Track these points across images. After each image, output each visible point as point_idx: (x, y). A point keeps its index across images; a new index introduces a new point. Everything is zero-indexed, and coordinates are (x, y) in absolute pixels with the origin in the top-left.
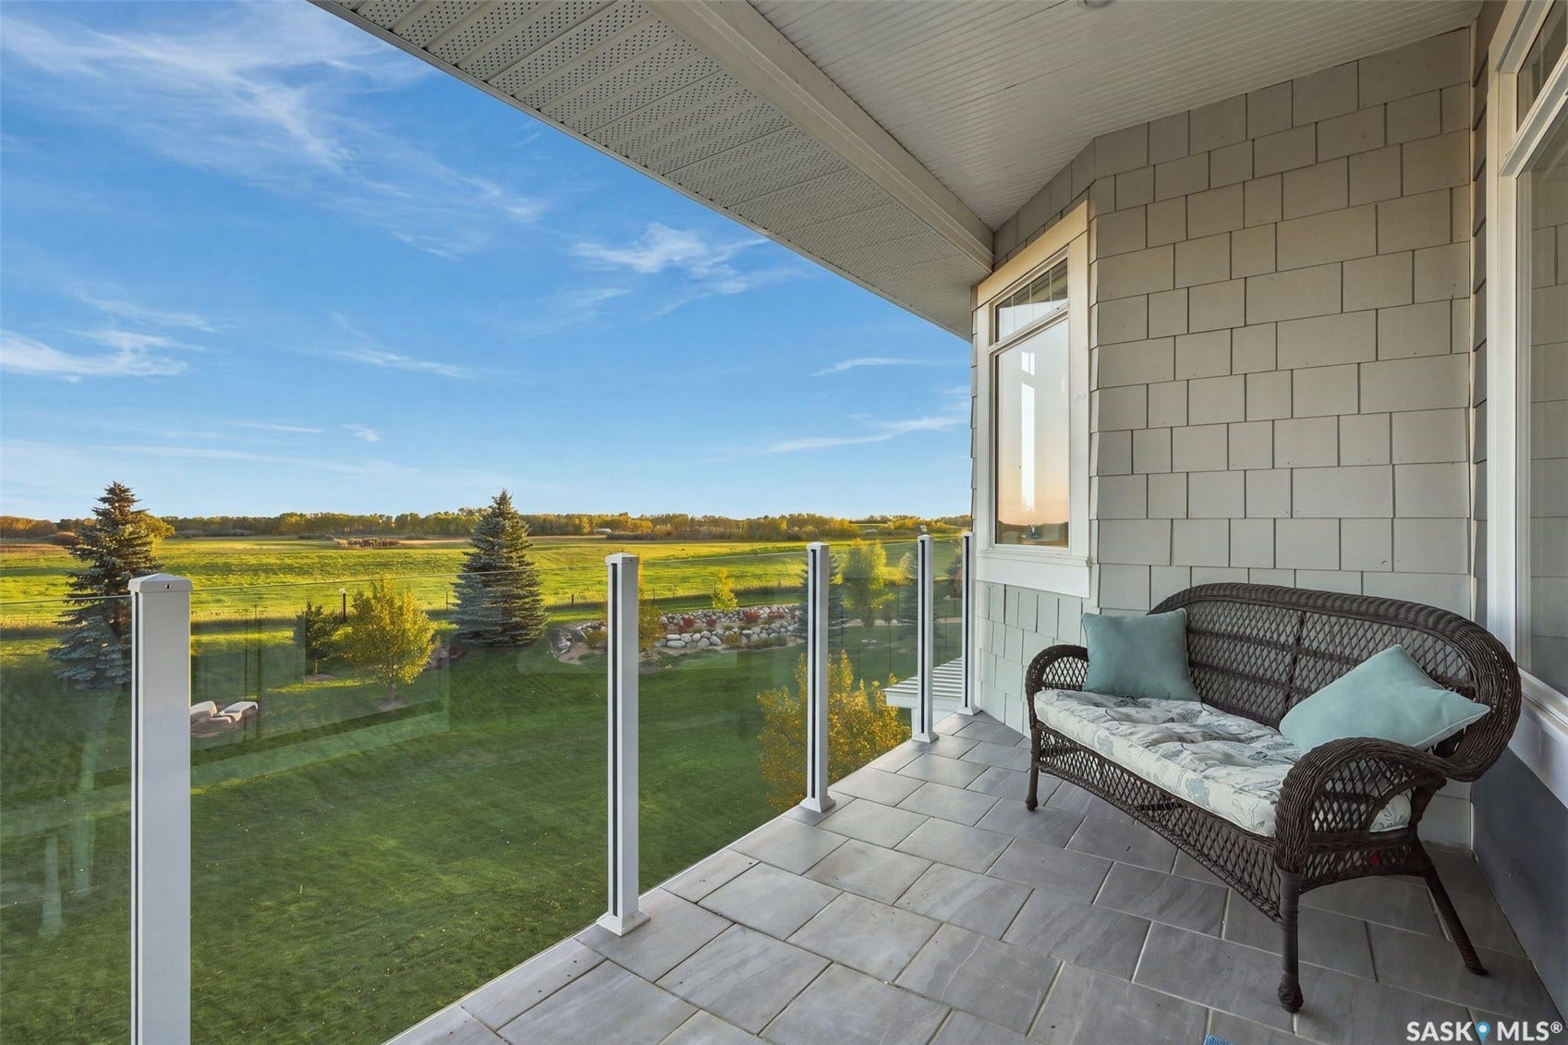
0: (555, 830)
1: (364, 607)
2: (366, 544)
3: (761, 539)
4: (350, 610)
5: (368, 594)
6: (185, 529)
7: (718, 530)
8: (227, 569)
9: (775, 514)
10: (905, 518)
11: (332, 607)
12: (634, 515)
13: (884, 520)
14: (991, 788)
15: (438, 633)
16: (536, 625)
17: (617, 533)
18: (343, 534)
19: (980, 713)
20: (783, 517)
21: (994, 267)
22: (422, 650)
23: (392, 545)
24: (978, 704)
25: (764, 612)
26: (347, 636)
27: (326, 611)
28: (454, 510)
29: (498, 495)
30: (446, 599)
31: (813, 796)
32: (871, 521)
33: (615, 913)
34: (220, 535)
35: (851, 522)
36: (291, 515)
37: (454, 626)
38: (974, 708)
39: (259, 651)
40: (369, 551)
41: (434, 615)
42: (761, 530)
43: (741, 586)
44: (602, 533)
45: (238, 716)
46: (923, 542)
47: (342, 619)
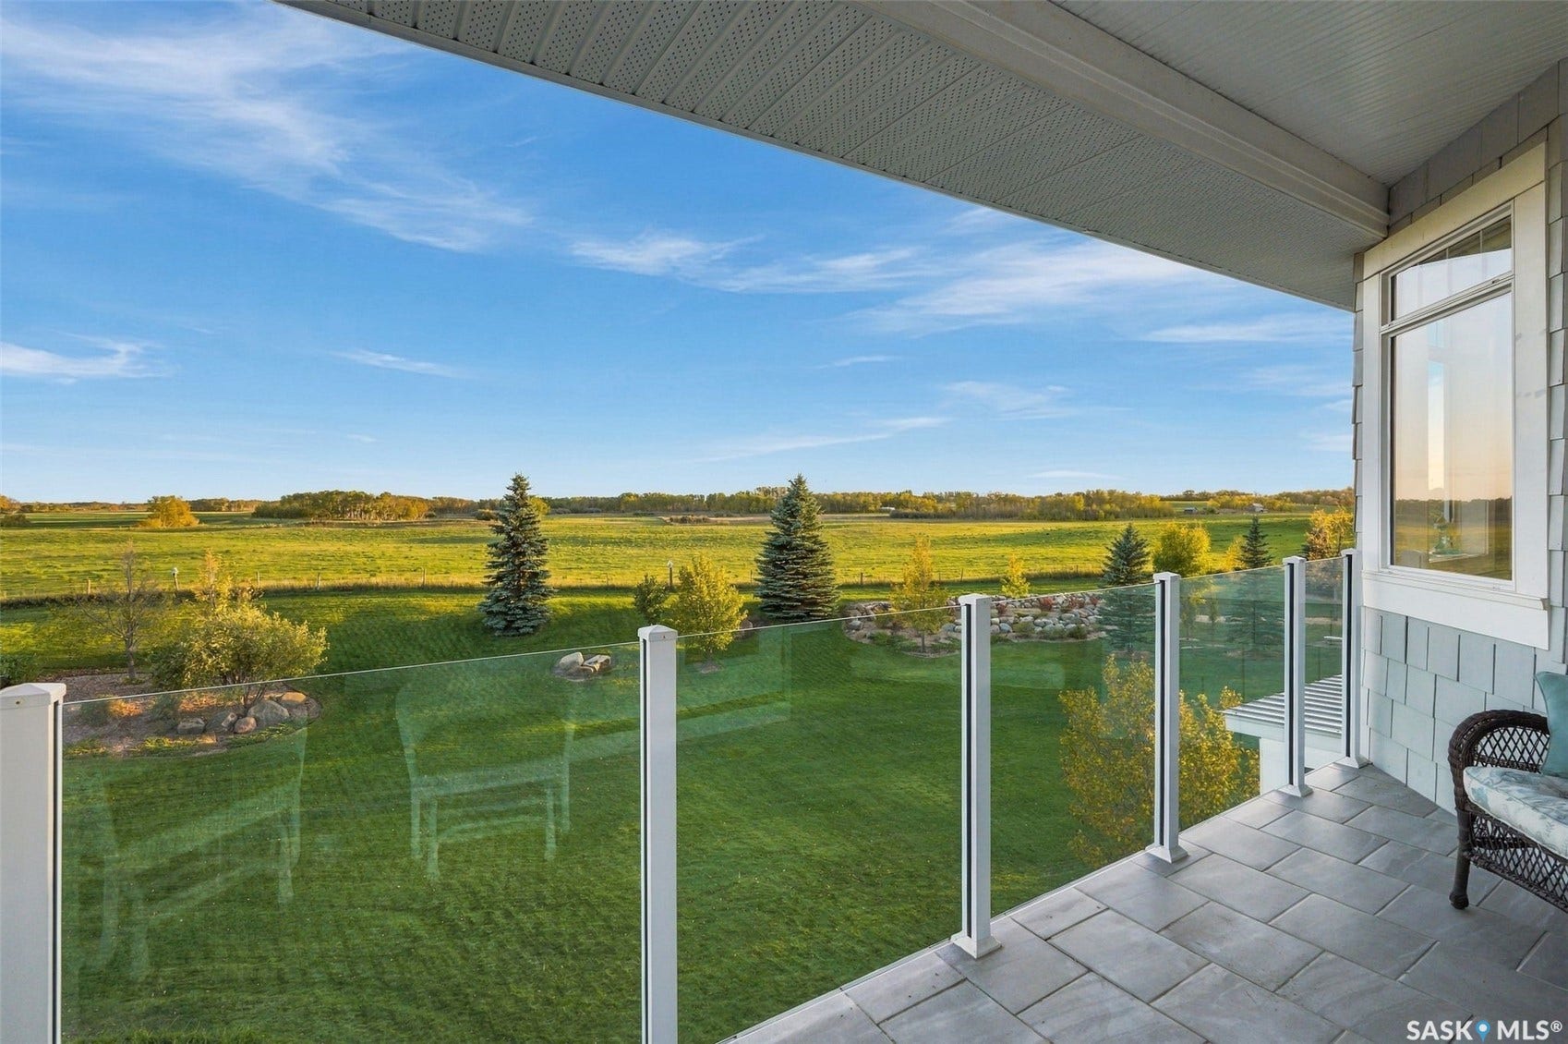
0: (851, 804)
1: (687, 580)
2: (683, 521)
3: (1053, 519)
4: (676, 581)
5: (690, 569)
6: (559, 507)
7: (1006, 509)
8: (585, 542)
9: (1069, 490)
10: (1233, 494)
11: (661, 578)
12: (918, 493)
13: (1205, 497)
14: (1394, 868)
15: (747, 606)
16: (829, 602)
17: (902, 511)
18: (667, 512)
19: (1365, 766)
20: (1078, 494)
21: (1390, 230)
22: (730, 621)
23: (705, 521)
24: (1364, 753)
25: (1061, 598)
26: (674, 605)
27: (659, 579)
28: (752, 489)
29: (794, 477)
30: (750, 575)
31: (1162, 843)
32: (1188, 497)
33: (970, 935)
34: (581, 512)
35: (1162, 499)
36: (629, 495)
37: (759, 600)
38: (1358, 759)
39: (610, 613)
40: (687, 527)
41: (742, 588)
42: (1054, 509)
43: (1035, 569)
44: (888, 511)
45: (597, 666)
46: (1292, 565)
47: (670, 589)
